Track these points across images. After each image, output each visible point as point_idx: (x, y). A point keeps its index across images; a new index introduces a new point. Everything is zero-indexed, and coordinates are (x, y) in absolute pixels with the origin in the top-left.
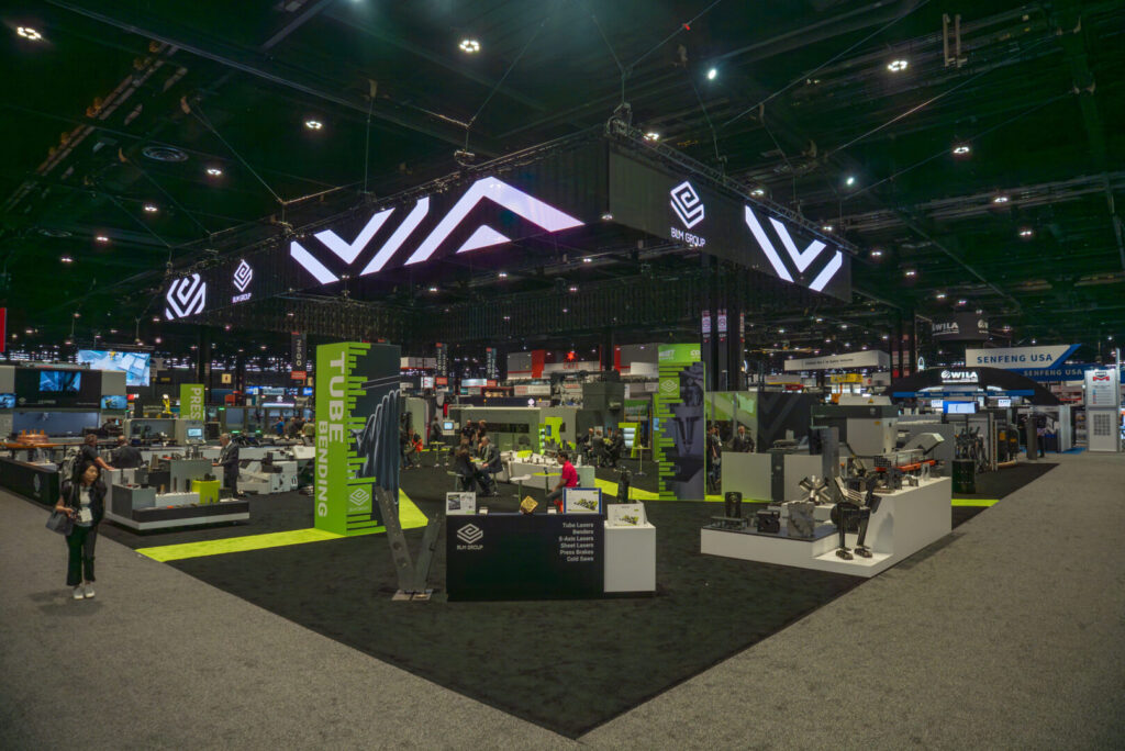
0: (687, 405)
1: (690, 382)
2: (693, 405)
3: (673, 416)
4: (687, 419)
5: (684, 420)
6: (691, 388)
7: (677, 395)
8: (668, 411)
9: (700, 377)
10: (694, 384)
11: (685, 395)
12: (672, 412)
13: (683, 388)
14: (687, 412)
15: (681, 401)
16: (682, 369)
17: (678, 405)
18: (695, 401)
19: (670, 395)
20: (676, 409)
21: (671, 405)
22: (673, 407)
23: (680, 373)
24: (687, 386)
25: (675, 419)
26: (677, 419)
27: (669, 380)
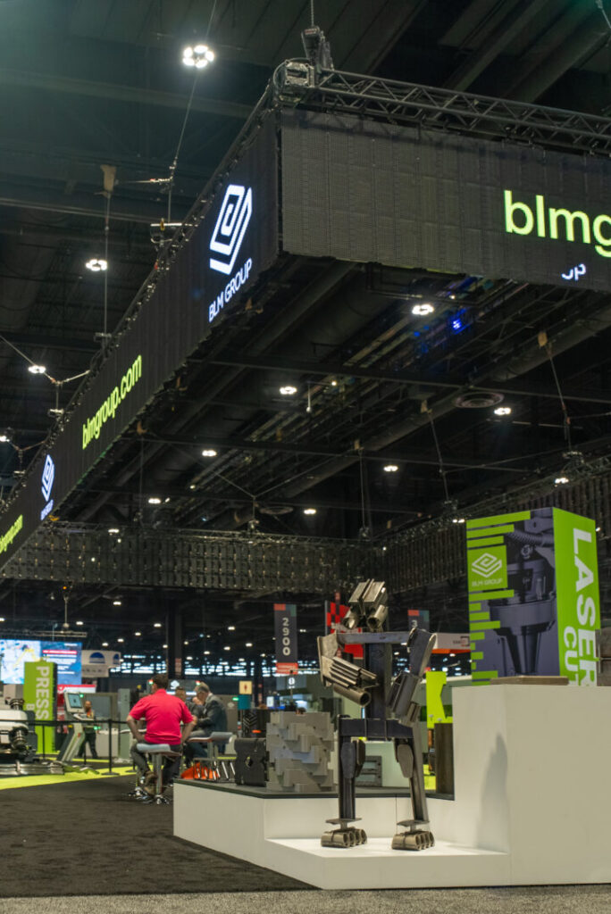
0: (523, 601)
1: (527, 552)
2: (535, 600)
3: (497, 625)
4: (524, 629)
5: (517, 632)
6: (528, 565)
7: (502, 581)
8: (486, 615)
9: (545, 539)
10: (535, 556)
11: (515, 581)
12: (493, 618)
13: (514, 567)
14: (523, 616)
15: (510, 594)
16: (511, 529)
17: (505, 602)
18: (539, 592)
19: (490, 584)
20: (503, 610)
21: (492, 603)
22: (495, 607)
23: (507, 537)
24: (522, 561)
25: (499, 631)
26: (504, 632)
27: (486, 554)
